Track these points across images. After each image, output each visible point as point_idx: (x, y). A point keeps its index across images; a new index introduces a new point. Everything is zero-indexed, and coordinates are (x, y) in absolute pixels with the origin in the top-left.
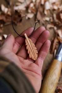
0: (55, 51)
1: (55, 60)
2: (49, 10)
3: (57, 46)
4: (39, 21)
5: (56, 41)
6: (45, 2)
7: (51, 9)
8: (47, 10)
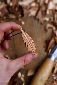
0: (50, 50)
1: (48, 59)
2: (52, 10)
3: (53, 46)
4: (38, 20)
5: (53, 41)
6: (49, 1)
7: (54, 10)
8: (50, 10)
